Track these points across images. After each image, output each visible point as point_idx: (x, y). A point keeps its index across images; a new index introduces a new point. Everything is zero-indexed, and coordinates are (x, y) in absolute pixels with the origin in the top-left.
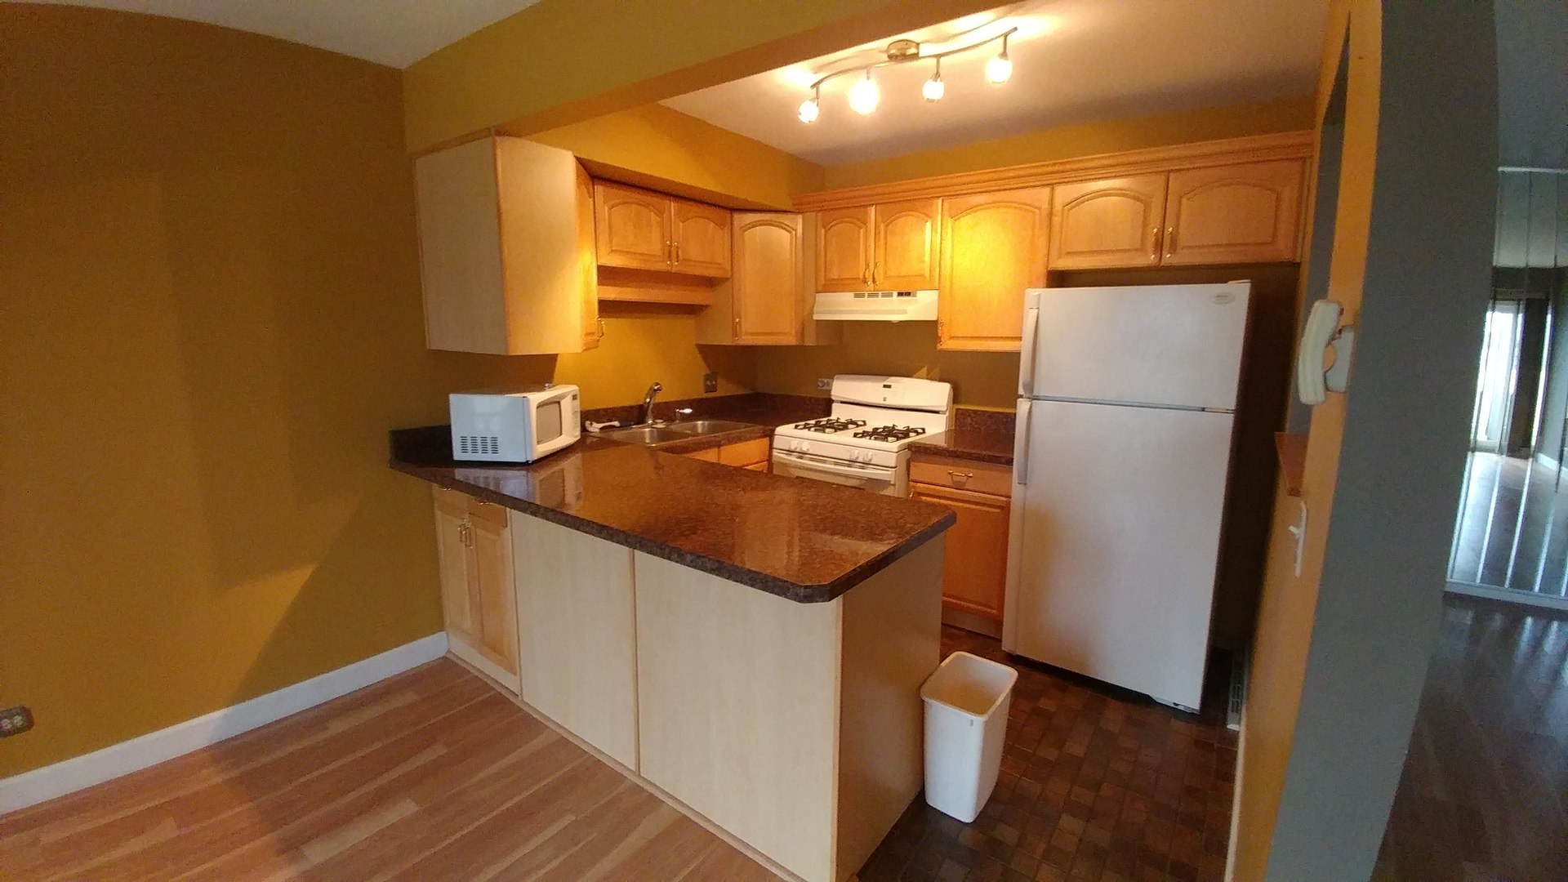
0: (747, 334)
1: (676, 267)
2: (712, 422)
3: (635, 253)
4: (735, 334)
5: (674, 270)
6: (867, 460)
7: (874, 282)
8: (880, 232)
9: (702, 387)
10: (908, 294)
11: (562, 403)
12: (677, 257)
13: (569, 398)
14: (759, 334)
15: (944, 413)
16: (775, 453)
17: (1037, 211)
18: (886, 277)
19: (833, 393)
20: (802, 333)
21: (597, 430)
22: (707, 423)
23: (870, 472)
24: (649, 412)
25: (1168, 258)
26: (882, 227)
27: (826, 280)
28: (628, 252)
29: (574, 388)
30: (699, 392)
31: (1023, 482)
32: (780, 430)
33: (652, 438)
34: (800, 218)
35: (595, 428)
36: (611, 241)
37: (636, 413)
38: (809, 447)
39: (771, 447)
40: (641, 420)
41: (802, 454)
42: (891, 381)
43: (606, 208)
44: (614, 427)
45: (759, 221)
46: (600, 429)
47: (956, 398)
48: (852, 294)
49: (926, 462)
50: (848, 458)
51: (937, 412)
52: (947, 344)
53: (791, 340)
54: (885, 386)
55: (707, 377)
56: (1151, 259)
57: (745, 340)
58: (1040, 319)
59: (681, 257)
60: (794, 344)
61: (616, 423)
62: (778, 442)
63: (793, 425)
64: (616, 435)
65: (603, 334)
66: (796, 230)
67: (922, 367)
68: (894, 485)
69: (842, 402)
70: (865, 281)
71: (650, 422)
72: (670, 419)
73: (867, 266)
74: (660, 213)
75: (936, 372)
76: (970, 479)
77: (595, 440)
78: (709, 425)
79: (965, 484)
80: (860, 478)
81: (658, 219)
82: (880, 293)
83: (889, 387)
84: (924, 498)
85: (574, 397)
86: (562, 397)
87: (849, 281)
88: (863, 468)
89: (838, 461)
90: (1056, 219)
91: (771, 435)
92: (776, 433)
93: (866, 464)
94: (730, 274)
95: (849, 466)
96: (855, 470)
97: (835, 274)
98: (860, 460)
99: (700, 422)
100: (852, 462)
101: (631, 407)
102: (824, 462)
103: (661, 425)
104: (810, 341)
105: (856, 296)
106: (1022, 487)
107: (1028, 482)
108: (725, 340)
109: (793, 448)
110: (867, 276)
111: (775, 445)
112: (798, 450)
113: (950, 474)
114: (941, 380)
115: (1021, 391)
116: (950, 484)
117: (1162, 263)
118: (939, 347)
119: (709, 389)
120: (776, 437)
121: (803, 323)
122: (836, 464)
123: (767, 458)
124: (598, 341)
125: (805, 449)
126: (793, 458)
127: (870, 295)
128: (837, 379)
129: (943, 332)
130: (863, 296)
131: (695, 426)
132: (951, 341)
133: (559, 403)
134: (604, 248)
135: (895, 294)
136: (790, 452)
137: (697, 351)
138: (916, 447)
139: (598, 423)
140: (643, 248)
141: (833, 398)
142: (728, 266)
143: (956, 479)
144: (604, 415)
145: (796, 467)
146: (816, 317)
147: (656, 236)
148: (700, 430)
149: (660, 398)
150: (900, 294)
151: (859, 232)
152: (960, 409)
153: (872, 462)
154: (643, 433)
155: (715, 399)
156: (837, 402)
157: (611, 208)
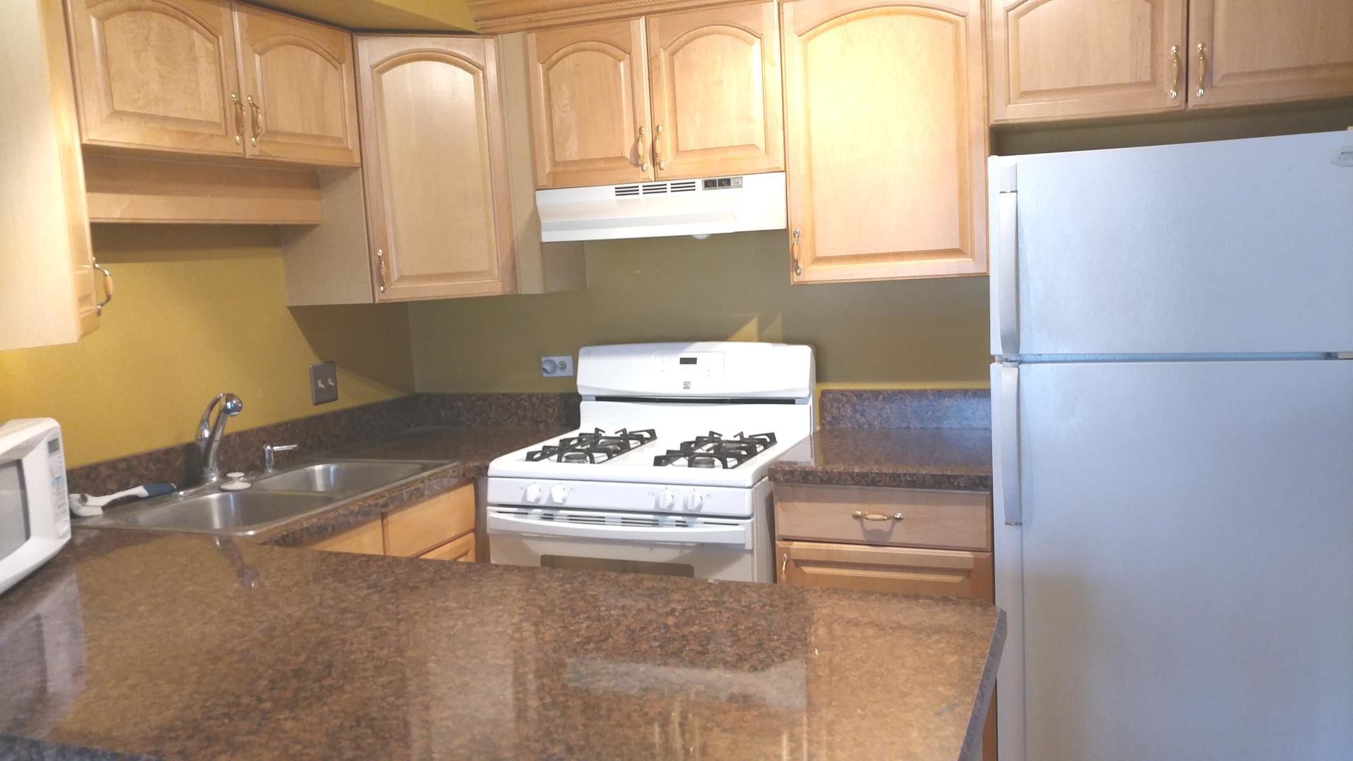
0: (402, 278)
1: (252, 148)
2: (344, 465)
3: (165, 119)
4: (379, 277)
5: (250, 153)
6: (692, 508)
7: (655, 162)
8: (659, 68)
9: (307, 396)
10: (725, 183)
11: (26, 463)
12: (255, 123)
13: (42, 447)
14: (429, 277)
15: (804, 401)
16: (492, 513)
17: (960, 19)
18: (678, 151)
19: (579, 383)
20: (513, 271)
21: (99, 512)
22: (332, 468)
23: (700, 531)
24: (211, 460)
25: (1198, 96)
26: (663, 56)
27: (555, 163)
28: (150, 117)
29: (48, 426)
30: (301, 405)
31: (1016, 521)
32: (498, 466)
33: (225, 512)
34: (490, 44)
35: (95, 505)
36: (110, 94)
37: (179, 463)
38: (565, 494)
39: (480, 501)
40: (193, 479)
41: (550, 511)
42: (692, 350)
43: (93, 21)
44: (135, 498)
45: (408, 52)
46: (104, 508)
47: (820, 372)
48: (612, 189)
49: (809, 499)
50: (651, 507)
51: (791, 401)
52: (812, 273)
53: (493, 286)
54: (684, 361)
55: (317, 373)
56: (1170, 98)
57: (399, 291)
58: (1021, 210)
59: (262, 130)
60: (500, 294)
61: (140, 491)
62: (496, 491)
63: (523, 453)
64: (145, 518)
65: (109, 298)
66: (483, 69)
67: (751, 318)
68: (752, 551)
69: (599, 399)
70: (637, 162)
71: (214, 479)
72: (254, 468)
73: (638, 132)
74: (213, 33)
75: (776, 327)
76: (898, 525)
77: (93, 533)
78: (337, 471)
79: (889, 533)
80: (682, 546)
81: (210, 46)
82: (668, 183)
83: (692, 361)
84: (808, 570)
85: (53, 446)
86: (27, 447)
87: (603, 165)
88: (684, 525)
89: (630, 516)
90: (998, 34)
91: (477, 478)
92: (490, 473)
93: (689, 516)
94: (358, 161)
95: (655, 524)
96: (668, 531)
97: (572, 151)
98: (678, 508)
99: (318, 468)
100: (659, 515)
101: (167, 452)
102: (601, 521)
103: (239, 482)
104: (532, 284)
105: (620, 192)
106: (1014, 531)
107: (1024, 520)
108: (358, 293)
109: (531, 499)
110: (641, 153)
111: (492, 497)
112: (542, 503)
113: (856, 517)
114: (789, 340)
115: (996, 348)
116: (861, 537)
117: (1191, 105)
118: (796, 279)
119: (323, 396)
120: (490, 479)
121: (512, 250)
122: (625, 522)
123: (472, 525)
124: (99, 313)
125: (558, 500)
126: (533, 521)
127: (649, 190)
128: (589, 354)
129: (801, 250)
130: (633, 191)
131: (309, 479)
132: (815, 267)
133: (18, 464)
134: (94, 107)
135: (699, 184)
136: (525, 508)
137: (292, 323)
138: (784, 473)
139: (97, 493)
140: (179, 107)
141: (581, 392)
142: (352, 143)
143: (870, 526)
144: (110, 477)
145: (542, 537)
146: (547, 237)
147: (206, 82)
148: (320, 485)
149: (234, 425)
150: (709, 184)
151: (617, 67)
152: (829, 392)
153: (703, 511)
154: (206, 504)
155: (337, 415)
156: (589, 398)
157: (102, 19)
